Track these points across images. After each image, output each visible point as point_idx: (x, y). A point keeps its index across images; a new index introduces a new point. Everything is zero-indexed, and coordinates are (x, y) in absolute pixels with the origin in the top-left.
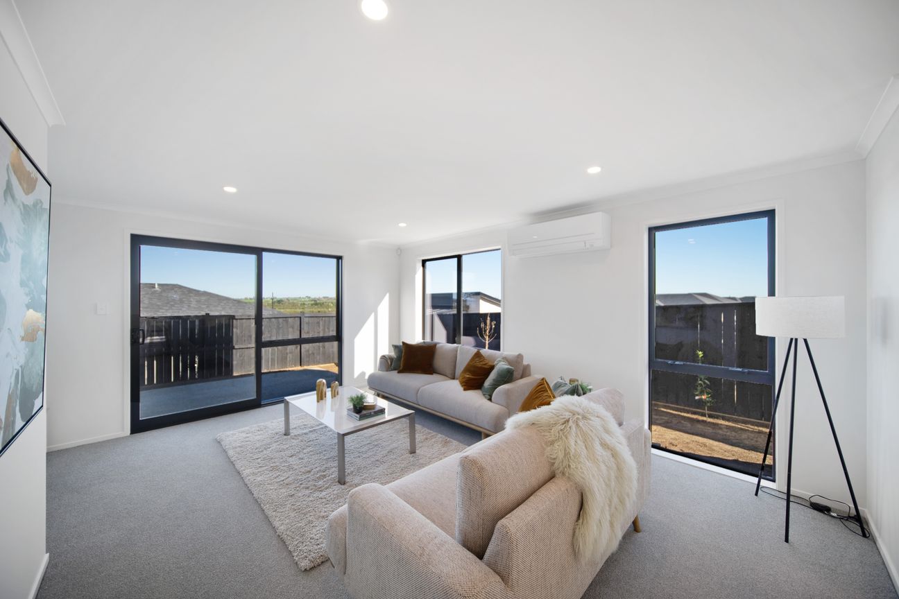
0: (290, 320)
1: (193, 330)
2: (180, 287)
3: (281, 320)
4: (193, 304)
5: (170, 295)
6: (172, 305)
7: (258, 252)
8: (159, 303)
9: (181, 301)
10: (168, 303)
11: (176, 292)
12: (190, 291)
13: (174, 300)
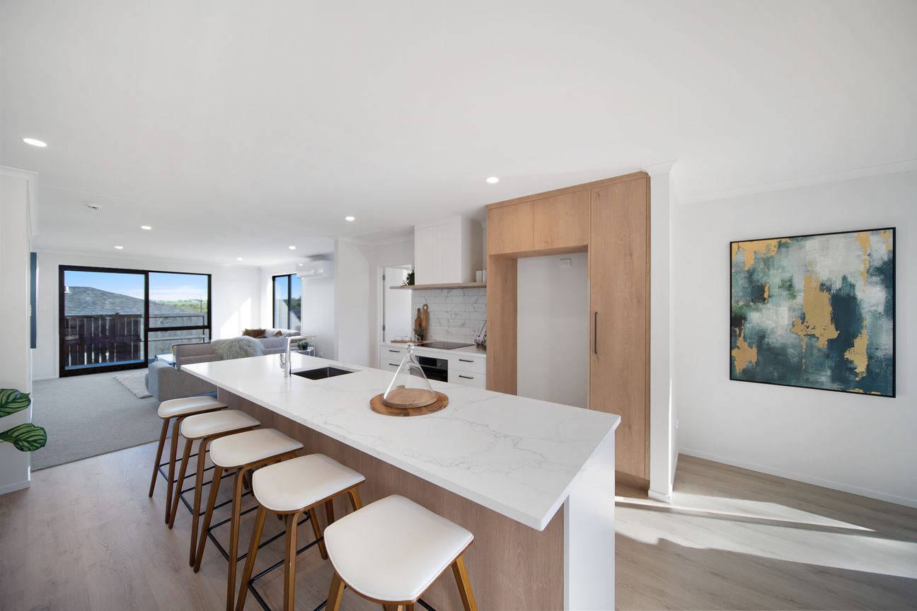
0: (193, 318)
1: (104, 327)
2: (93, 290)
3: (184, 318)
4: (107, 307)
5: (82, 297)
6: (84, 307)
7: (146, 273)
8: (71, 305)
9: (94, 303)
10: (80, 305)
11: (88, 294)
12: (104, 293)
13: (87, 302)
